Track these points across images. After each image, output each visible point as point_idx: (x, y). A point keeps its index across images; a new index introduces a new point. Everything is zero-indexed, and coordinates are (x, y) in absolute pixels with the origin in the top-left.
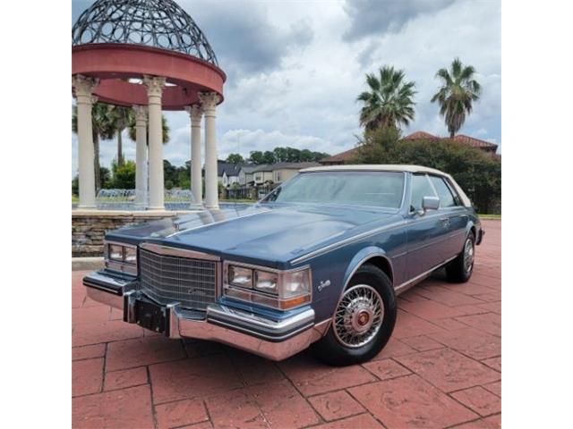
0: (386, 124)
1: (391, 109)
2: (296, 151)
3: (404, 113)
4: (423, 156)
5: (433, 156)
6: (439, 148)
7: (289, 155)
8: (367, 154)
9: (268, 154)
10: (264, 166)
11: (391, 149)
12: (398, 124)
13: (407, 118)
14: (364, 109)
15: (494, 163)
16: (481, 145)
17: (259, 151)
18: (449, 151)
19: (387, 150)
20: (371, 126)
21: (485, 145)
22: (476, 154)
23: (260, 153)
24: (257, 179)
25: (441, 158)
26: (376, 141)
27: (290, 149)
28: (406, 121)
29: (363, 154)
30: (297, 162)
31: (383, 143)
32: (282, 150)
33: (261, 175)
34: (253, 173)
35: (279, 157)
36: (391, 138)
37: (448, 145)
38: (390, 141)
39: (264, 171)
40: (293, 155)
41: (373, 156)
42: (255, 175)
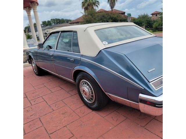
0: (91, 8)
1: (92, 2)
2: (59, 20)
3: (96, 3)
4: (104, 18)
5: (107, 18)
6: (109, 15)
7: (57, 21)
8: (86, 19)
9: (48, 21)
10: (48, 26)
11: (94, 17)
12: (95, 7)
13: (97, 5)
14: (83, 3)
15: (125, 19)
16: (121, 12)
17: (45, 21)
18: (112, 16)
19: (93, 17)
20: (86, 9)
21: (122, 12)
22: (120, 16)
23: (45, 22)
24: (47, 31)
25: (110, 18)
26: (89, 14)
27: (56, 19)
28: (97, 6)
29: (85, 19)
30: (60, 24)
31: (91, 15)
32: (54, 20)
33: (48, 30)
34: (45, 30)
35: (53, 22)
36: (94, 13)
37: (112, 14)
38: (93, 14)
39: (49, 28)
40: (58, 21)
41: (88, 20)
42: (46, 30)
